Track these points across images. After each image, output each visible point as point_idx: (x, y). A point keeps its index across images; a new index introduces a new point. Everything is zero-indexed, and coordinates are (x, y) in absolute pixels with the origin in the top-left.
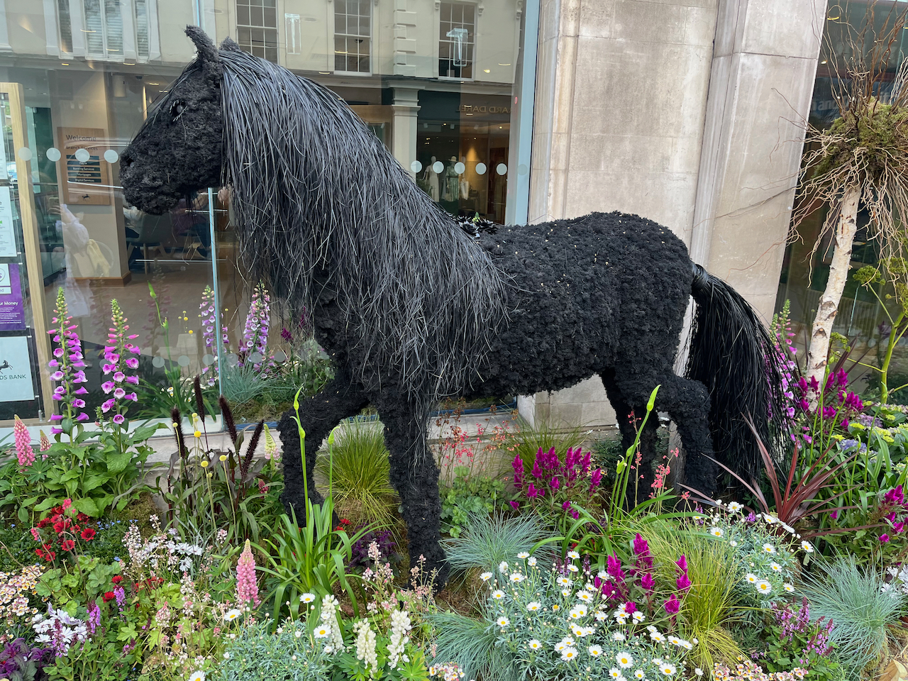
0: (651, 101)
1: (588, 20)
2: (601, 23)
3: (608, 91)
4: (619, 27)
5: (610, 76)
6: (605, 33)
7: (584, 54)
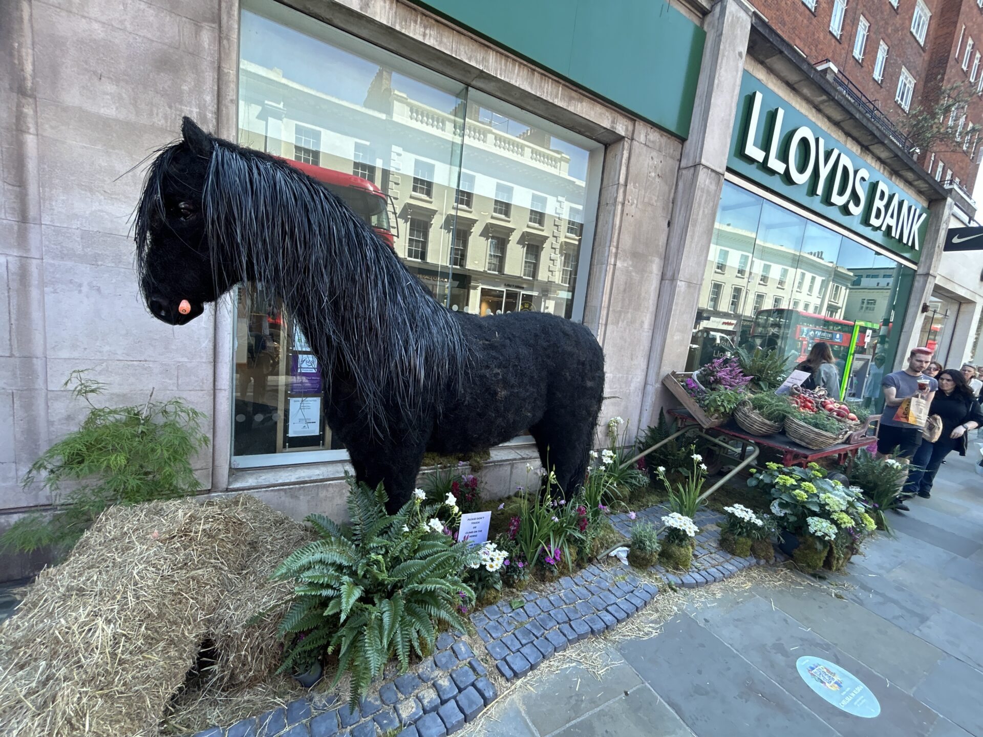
0: (639, 295)
1: (620, 259)
2: (624, 261)
3: (625, 290)
4: (630, 263)
5: (626, 283)
6: (625, 265)
7: (617, 273)
